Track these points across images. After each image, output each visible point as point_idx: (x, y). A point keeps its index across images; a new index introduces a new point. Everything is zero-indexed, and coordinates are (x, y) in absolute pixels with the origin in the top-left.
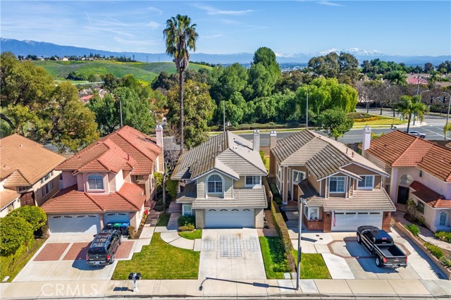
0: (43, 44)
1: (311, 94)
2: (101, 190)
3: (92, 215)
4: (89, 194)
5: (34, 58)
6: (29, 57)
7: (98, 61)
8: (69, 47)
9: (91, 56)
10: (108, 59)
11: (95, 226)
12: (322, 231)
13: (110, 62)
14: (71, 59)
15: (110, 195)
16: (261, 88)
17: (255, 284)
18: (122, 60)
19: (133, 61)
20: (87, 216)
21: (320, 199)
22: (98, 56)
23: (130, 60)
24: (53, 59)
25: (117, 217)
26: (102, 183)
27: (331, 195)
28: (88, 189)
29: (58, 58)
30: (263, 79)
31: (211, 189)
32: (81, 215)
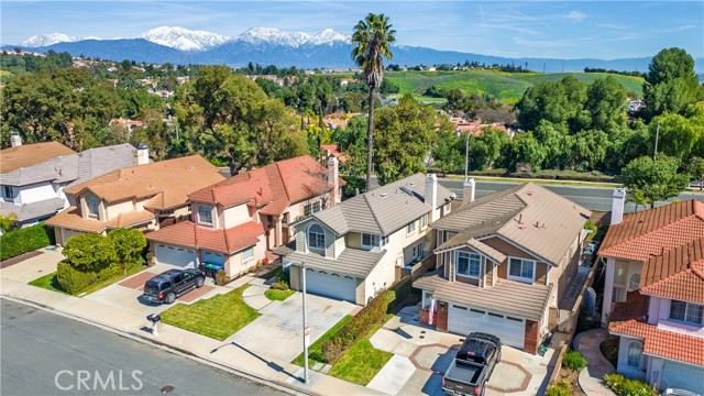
0: (418, 49)
1: (669, 128)
2: (208, 224)
3: (190, 250)
4: (197, 226)
5: (395, 68)
6: (390, 66)
7: (473, 71)
8: (449, 52)
9: (466, 64)
10: (488, 68)
13: (489, 73)
14: (441, 68)
15: (216, 232)
16: (604, 117)
17: (272, 365)
18: (509, 69)
19: (525, 72)
20: (186, 250)
21: (443, 282)
22: (475, 65)
23: (520, 70)
24: (417, 69)
25: (213, 257)
26: (211, 216)
27: (458, 279)
28: (198, 221)
29: (424, 67)
30: (611, 102)
31: (312, 243)
32: (181, 248)
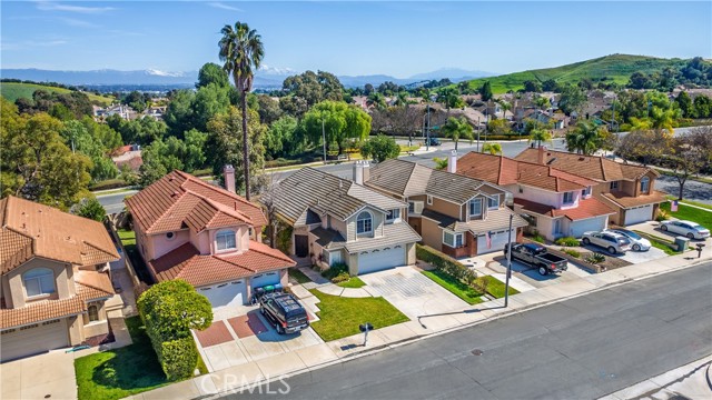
2: (233, 249)
3: (238, 280)
4: (220, 256)
11: (240, 295)
12: (469, 256)
15: (245, 254)
20: (230, 284)
21: (463, 224)
25: (265, 279)
26: (234, 239)
27: (472, 219)
28: (217, 251)
31: (360, 229)
32: (222, 283)
